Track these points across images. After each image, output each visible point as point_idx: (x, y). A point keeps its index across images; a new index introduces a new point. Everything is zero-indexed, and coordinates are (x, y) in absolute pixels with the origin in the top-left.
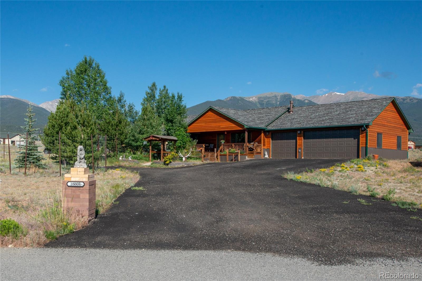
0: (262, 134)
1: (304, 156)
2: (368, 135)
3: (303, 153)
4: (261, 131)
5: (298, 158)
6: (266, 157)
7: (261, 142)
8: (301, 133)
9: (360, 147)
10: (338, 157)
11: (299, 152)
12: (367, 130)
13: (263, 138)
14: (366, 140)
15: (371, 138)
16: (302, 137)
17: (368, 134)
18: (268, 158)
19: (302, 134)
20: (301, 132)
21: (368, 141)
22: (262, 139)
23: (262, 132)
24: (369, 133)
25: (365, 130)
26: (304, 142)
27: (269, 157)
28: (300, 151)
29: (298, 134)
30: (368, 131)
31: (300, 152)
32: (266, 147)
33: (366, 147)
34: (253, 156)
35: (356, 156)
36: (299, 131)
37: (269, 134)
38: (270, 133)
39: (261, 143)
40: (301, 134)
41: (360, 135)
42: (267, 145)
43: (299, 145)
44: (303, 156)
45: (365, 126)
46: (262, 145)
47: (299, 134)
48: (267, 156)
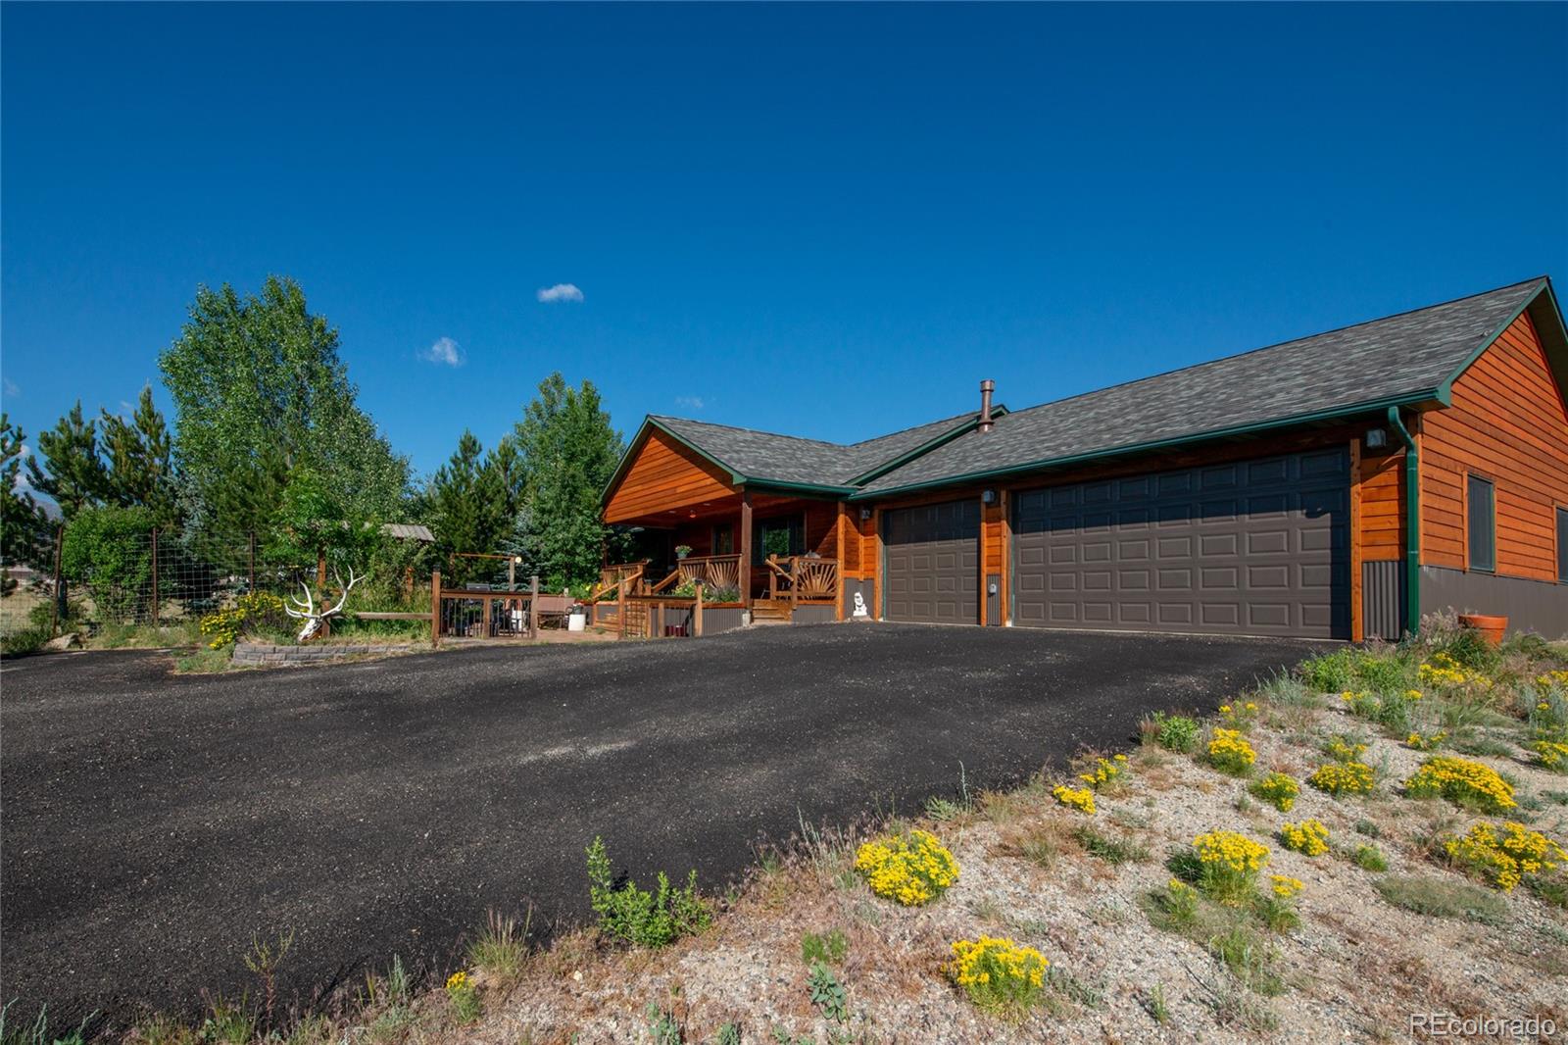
0: (841, 519)
1: (1017, 614)
2: (1421, 480)
3: (1008, 600)
4: (837, 503)
5: (984, 623)
6: (857, 617)
7: (836, 550)
8: (994, 504)
9: (1356, 567)
10: (1202, 624)
11: (990, 595)
12: (1413, 441)
13: (847, 533)
14: (1405, 515)
15: (1437, 503)
16: (1004, 522)
17: (1415, 474)
18: (869, 619)
19: (1003, 507)
20: (997, 497)
21: (1421, 524)
22: (841, 536)
23: (841, 506)
24: (1421, 469)
25: (1397, 442)
26: (1016, 546)
27: (872, 617)
28: (994, 589)
29: (983, 507)
30: (1420, 454)
31: (993, 594)
32: (860, 574)
33: (1405, 566)
34: (790, 612)
35: (1328, 621)
36: (988, 493)
37: (871, 516)
38: (876, 512)
39: (835, 557)
40: (999, 506)
41: (1348, 484)
42: (865, 563)
43: (992, 560)
44: (1009, 614)
45: (1394, 412)
46: (840, 563)
47: (988, 505)
48: (861, 612)
